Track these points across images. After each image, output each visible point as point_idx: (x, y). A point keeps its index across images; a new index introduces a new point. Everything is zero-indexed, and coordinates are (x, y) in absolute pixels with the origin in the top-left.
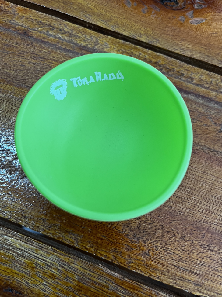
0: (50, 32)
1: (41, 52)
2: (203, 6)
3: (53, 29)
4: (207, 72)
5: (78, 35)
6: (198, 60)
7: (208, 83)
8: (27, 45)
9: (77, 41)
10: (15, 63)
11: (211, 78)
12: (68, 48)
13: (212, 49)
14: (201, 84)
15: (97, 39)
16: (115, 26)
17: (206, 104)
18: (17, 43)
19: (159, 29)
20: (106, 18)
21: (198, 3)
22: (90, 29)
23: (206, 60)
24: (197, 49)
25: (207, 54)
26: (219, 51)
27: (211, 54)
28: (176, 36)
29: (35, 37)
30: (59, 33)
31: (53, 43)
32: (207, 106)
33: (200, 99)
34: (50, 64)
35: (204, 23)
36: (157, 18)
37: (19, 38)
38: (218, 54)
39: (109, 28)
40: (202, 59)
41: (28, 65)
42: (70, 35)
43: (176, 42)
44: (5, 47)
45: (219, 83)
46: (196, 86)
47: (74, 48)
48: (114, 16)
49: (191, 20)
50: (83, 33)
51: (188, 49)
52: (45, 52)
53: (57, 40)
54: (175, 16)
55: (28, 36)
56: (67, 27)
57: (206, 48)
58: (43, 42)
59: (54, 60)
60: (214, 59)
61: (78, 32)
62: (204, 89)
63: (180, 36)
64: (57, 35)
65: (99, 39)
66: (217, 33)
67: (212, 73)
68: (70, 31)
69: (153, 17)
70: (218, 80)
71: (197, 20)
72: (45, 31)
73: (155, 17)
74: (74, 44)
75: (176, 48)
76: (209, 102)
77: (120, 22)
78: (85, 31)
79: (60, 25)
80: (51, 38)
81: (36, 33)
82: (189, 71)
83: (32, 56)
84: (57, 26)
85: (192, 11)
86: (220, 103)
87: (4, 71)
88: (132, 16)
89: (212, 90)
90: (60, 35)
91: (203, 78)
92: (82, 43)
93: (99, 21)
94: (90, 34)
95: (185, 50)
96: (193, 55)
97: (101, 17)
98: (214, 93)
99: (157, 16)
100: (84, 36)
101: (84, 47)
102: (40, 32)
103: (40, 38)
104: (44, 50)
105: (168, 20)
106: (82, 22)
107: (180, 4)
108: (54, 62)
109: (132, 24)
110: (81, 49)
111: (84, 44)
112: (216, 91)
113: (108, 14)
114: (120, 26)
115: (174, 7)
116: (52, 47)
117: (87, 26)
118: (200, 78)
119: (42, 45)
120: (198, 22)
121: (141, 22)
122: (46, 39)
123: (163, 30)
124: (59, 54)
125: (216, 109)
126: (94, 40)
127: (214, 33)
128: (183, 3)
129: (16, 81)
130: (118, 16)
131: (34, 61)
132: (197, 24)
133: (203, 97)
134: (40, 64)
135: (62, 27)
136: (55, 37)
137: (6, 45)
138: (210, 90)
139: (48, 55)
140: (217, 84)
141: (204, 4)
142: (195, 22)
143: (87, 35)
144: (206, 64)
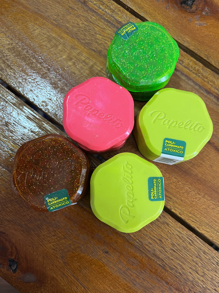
0: (101, 6)
1: (91, 18)
2: (209, 14)
3: (103, 5)
4: (195, 60)
5: (118, 13)
6: (191, 51)
7: (192, 68)
8: (84, 11)
9: (116, 17)
10: (73, 21)
11: (196, 65)
12: (109, 20)
13: (203, 46)
14: (188, 67)
15: (130, 19)
16: (144, 13)
17: (186, 80)
18: (78, 8)
19: (173, 22)
20: (140, 6)
21: (207, 11)
22: (127, 11)
23: (196, 52)
24: (193, 43)
25: (199, 48)
26: (208, 48)
27: (201, 49)
28: (183, 30)
29: (90, 7)
30: (106, 8)
31: (101, 14)
32: (186, 82)
33: (184, 76)
34: (95, 28)
35: (205, 26)
36: (174, 15)
37: (80, 5)
38: (206, 50)
39: (140, 14)
40: (194, 51)
41: (81, 25)
42: (113, 11)
43: (181, 34)
44: (70, 9)
45: (200, 69)
46: (184, 68)
47: (113, 21)
48: (146, 6)
49: (196, 22)
50: (122, 12)
51: (187, 41)
52: (94, 19)
53: (104, 12)
54: (186, 16)
55: (86, 5)
56: (113, 5)
57: (199, 43)
58: (95, 12)
59: (98, 26)
60: (202, 53)
61: (119, 11)
62: (188, 71)
63: (185, 31)
64: (105, 9)
65: (131, 19)
66: (211, 36)
67: (198, 62)
68: (114, 9)
69: (171, 13)
70: (200, 67)
71: (201, 23)
72: (98, 5)
73: (173, 14)
74: (114, 18)
75: (179, 39)
76: (189, 80)
77: (148, 12)
78: (123, 11)
79: (109, 3)
80: (100, 10)
81: (91, 4)
82: (183, 56)
83: (85, 19)
84: (106, 3)
85: (199, 16)
86: (195, 82)
87: (65, 25)
88: (158, 9)
89: (193, 73)
90: (107, 10)
91: (191, 63)
92: (119, 19)
93: (134, 7)
94: (127, 14)
95: (185, 42)
96: (189, 46)
97: (137, 5)
98: (194, 75)
99: (174, 13)
100: (122, 14)
101: (120, 22)
102: (95, 5)
103: (94, 9)
104: (94, 18)
105: (181, 18)
106: (123, 4)
107: (193, 9)
108: (98, 27)
109: (155, 14)
110: (117, 23)
111: (120, 20)
112: (196, 74)
113: (142, 4)
114: (147, 13)
115: (188, 10)
116: (100, 16)
117: (126, 8)
118: (189, 63)
119: (94, 13)
120: (201, 24)
121: (162, 15)
122: (97, 10)
123: (175, 24)
124: (102, 22)
125: (191, 86)
126: (128, 19)
127: (209, 35)
128: (195, 9)
129: (71, 33)
130: (148, 7)
131: (86, 23)
132: (199, 26)
133: (186, 76)
134: (89, 26)
135: (110, 5)
136: (103, 11)
137: (71, 8)
138: (192, 72)
139: (95, 22)
140: (198, 70)
141: (210, 13)
142: (199, 24)
143: (124, 14)
144: (196, 55)
